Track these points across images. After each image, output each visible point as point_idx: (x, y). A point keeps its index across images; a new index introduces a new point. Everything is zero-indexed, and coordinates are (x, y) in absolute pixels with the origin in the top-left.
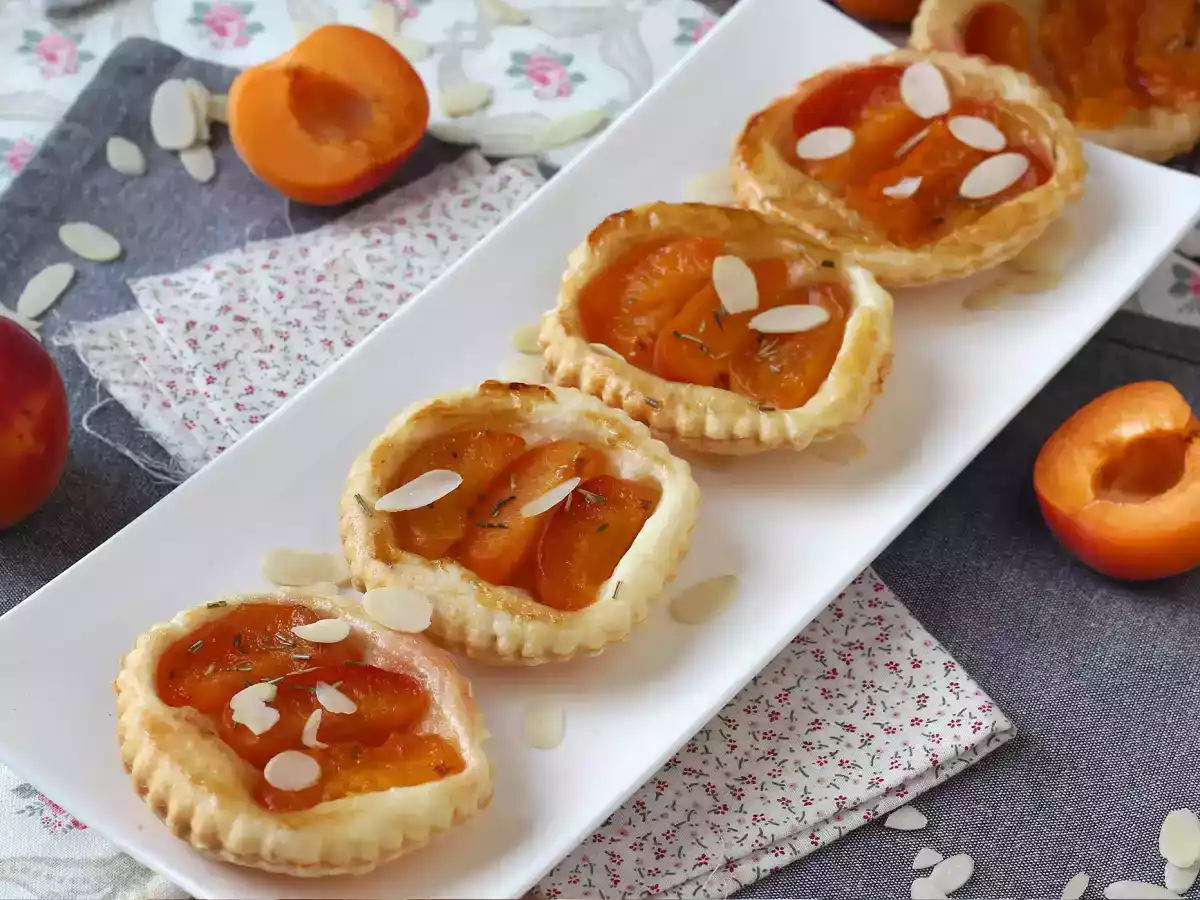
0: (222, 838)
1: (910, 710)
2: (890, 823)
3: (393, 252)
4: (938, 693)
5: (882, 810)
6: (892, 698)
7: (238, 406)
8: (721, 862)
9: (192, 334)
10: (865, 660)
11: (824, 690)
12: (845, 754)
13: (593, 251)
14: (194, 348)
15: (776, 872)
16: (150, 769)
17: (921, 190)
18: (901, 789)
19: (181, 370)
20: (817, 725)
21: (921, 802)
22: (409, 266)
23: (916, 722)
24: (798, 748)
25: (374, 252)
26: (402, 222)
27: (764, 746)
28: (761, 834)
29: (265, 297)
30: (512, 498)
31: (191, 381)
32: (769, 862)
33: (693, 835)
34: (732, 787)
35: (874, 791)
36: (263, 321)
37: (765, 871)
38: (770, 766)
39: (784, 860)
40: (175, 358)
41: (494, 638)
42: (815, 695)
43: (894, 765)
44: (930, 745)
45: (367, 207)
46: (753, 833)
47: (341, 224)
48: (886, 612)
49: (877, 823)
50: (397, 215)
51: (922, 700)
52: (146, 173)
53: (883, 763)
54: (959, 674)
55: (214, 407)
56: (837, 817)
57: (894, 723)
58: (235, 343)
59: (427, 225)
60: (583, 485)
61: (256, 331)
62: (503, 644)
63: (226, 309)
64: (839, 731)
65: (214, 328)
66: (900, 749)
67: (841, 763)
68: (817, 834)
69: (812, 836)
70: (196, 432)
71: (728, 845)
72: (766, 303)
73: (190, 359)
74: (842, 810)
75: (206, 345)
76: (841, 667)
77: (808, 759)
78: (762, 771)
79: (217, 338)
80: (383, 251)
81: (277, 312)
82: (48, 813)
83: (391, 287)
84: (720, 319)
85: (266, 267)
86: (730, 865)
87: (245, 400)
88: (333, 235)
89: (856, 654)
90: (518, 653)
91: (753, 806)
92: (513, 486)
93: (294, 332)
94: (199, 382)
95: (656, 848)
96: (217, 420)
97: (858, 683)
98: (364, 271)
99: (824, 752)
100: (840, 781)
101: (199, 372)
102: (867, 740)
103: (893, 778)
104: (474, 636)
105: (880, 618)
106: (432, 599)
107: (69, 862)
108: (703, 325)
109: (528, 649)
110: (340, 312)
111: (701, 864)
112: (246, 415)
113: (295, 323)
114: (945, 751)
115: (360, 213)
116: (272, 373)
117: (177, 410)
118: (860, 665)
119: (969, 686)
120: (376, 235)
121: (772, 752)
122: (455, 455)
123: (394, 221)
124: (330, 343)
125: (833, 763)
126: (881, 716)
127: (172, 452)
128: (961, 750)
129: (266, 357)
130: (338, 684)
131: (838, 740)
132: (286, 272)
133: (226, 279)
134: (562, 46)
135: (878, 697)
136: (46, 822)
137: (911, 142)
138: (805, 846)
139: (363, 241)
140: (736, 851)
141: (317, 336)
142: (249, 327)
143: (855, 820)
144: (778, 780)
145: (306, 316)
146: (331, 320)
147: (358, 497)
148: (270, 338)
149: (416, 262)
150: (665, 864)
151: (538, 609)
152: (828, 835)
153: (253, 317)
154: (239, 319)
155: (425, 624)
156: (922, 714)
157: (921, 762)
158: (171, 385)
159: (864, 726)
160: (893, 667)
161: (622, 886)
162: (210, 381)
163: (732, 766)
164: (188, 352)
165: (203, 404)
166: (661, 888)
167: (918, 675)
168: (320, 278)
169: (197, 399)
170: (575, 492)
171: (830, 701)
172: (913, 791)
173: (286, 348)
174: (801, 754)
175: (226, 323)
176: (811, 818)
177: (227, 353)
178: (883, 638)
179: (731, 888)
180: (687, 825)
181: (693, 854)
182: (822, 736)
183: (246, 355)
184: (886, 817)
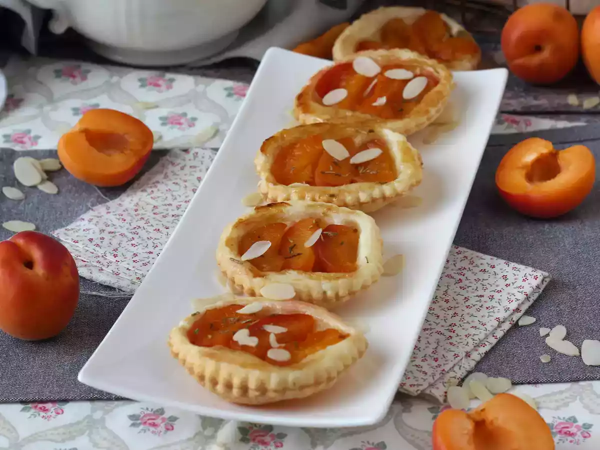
0: (267, 386)
1: (502, 283)
2: (520, 323)
3: (162, 193)
4: (510, 273)
5: (515, 319)
6: (491, 280)
7: (134, 261)
8: (464, 354)
9: (94, 243)
10: (470, 272)
11: (461, 287)
12: (486, 306)
13: (266, 155)
14: (99, 247)
15: (486, 353)
16: (217, 371)
17: (388, 101)
18: (517, 310)
19: (99, 257)
20: (467, 299)
21: (528, 313)
22: (172, 195)
23: (507, 285)
24: (465, 308)
25: (153, 195)
26: (158, 182)
27: (451, 312)
29: (117, 222)
30: (295, 245)
31: (106, 259)
32: (483, 350)
33: (445, 349)
34: (448, 330)
35: (509, 313)
36: (124, 231)
37: (482, 354)
38: (458, 318)
39: (487, 348)
40: (93, 253)
41: (325, 293)
42: (458, 290)
43: (510, 301)
44: (520, 290)
45: (137, 182)
46: (470, 341)
47: (129, 191)
48: (466, 254)
49: (516, 326)
50: (154, 180)
51: (505, 277)
52: (26, 198)
53: (504, 302)
54: (512, 264)
55: (123, 265)
56: (499, 326)
57: (499, 289)
58: (115, 241)
59: (170, 180)
60: (323, 231)
61: (122, 235)
62: (330, 293)
63: (102, 231)
64: (478, 299)
65: (103, 238)
66: (508, 296)
67: (487, 308)
68: (495, 335)
69: (494, 336)
70: (122, 275)
71: (463, 348)
72: (353, 153)
73: (100, 252)
74: (501, 323)
75: (104, 245)
76: (461, 277)
77: (472, 311)
78: (456, 320)
79: (106, 242)
80: (157, 194)
81: (127, 226)
82: (152, 429)
83: (170, 205)
84: (336, 163)
85: (108, 213)
86: (468, 355)
87: (136, 259)
88: (128, 196)
89: (465, 272)
90: (337, 296)
91: (462, 333)
92: (291, 241)
93: (139, 231)
94: (110, 258)
95: (433, 358)
96: (128, 269)
97: (473, 281)
98: (154, 203)
99: (477, 307)
100: (491, 314)
101: (108, 254)
102: (492, 298)
103: (514, 306)
104: (316, 295)
105: (466, 257)
107: (175, 444)
108: (331, 167)
109: (341, 293)
110: (154, 218)
111: (457, 357)
112: (140, 264)
113: (137, 227)
114: (528, 290)
115: (135, 185)
116: (140, 247)
117: (109, 270)
118: (468, 274)
119: (522, 267)
120: (149, 190)
121: (455, 313)
122: (259, 237)
123: (154, 183)
124: (159, 230)
125: (484, 309)
126: (491, 288)
128: (535, 287)
129: (133, 242)
130: (272, 323)
131: (480, 301)
132: (119, 212)
133: (94, 221)
135: (485, 282)
136: (153, 432)
137: (371, 87)
138: (493, 340)
139: (145, 194)
140: (468, 349)
142: (118, 234)
143: (507, 326)
144: (465, 321)
145: (142, 223)
146: (153, 222)
147: (231, 259)
148: (130, 236)
149: (175, 193)
150: (440, 362)
151: (339, 275)
152: (500, 334)
153: (116, 230)
154: (111, 233)
155: (294, 294)
156: (508, 282)
157: (522, 297)
158: (98, 262)
159: (487, 294)
160: (484, 271)
161: (429, 374)
162: (115, 256)
163: (443, 323)
164: (97, 249)
165: (118, 265)
166: (446, 370)
167: (496, 270)
168: (136, 210)
169: (114, 264)
170: (322, 233)
171: (466, 290)
172: (524, 308)
173: (140, 237)
174: (468, 310)
175: (106, 235)
176: (490, 328)
177: (115, 245)
178: (472, 263)
179: (473, 364)
180: (439, 347)
181: (450, 356)
182: (472, 301)
183: (124, 244)
184: (518, 321)
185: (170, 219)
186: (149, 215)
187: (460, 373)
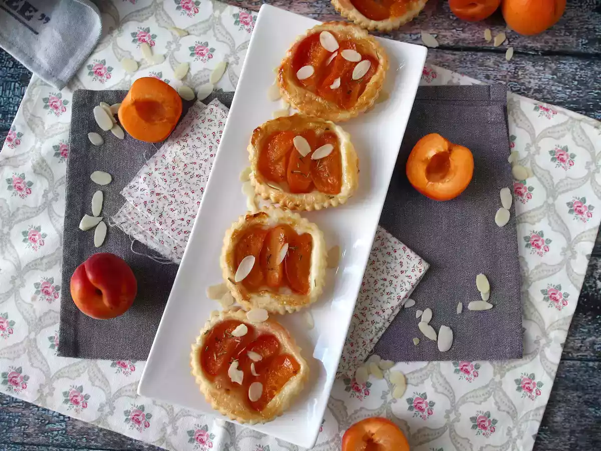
1: (399, 268)
2: (406, 306)
3: (190, 149)
4: (405, 260)
5: (402, 304)
6: (393, 265)
7: (172, 230)
8: (369, 341)
9: (147, 208)
10: (380, 253)
11: (373, 268)
12: (387, 291)
13: (254, 146)
14: (150, 213)
15: (383, 335)
17: (341, 81)
18: (406, 296)
19: (151, 222)
20: (376, 282)
21: (411, 297)
22: (197, 153)
23: (402, 272)
24: (374, 292)
25: (184, 151)
26: (187, 135)
28: (376, 329)
29: (162, 183)
30: (271, 255)
31: (155, 225)
32: (380, 334)
33: (358, 334)
34: (362, 313)
35: (400, 301)
36: (165, 193)
37: (380, 337)
38: (369, 301)
39: (383, 331)
40: (147, 218)
41: (287, 311)
43: (402, 289)
44: (410, 280)
46: (373, 328)
49: (403, 308)
51: (401, 264)
53: (398, 289)
54: (409, 251)
55: (166, 232)
56: (393, 312)
57: (396, 274)
58: (161, 205)
59: (195, 134)
60: (290, 245)
61: (165, 197)
63: (153, 192)
64: (382, 282)
65: (152, 201)
66: (401, 283)
67: (387, 294)
68: (389, 320)
70: (165, 245)
71: (369, 335)
72: (313, 150)
73: (151, 217)
74: (393, 310)
75: (153, 209)
76: (374, 258)
77: (378, 295)
79: (155, 205)
80: (186, 150)
81: (168, 188)
83: (195, 163)
84: (301, 159)
85: (156, 169)
86: (371, 340)
87: (174, 227)
88: (169, 146)
91: (370, 319)
92: (269, 250)
93: (175, 193)
94: (157, 225)
95: (350, 342)
96: (169, 237)
97: (381, 263)
98: (185, 160)
99: (381, 291)
100: (389, 300)
101: (156, 222)
102: (391, 283)
103: (403, 294)
104: (281, 312)
105: (379, 237)
106: (265, 308)
108: (298, 164)
110: (185, 180)
111: (364, 345)
112: (176, 232)
113: (174, 190)
114: (414, 281)
116: (176, 212)
117: (156, 238)
118: (379, 255)
119: (413, 255)
120: (182, 143)
121: (368, 296)
122: (248, 246)
123: (185, 136)
124: (188, 194)
125: (385, 294)
126: (392, 273)
127: (162, 253)
128: (418, 279)
129: (172, 206)
130: (252, 350)
131: (383, 285)
132: (163, 170)
133: (147, 180)
134: (202, 39)
135: (388, 265)
137: (332, 58)
138: (387, 325)
139: (179, 147)
140: (371, 337)
141: (183, 192)
142: (162, 196)
143: (397, 311)
144: (373, 306)
145: (176, 186)
146: (184, 185)
147: (229, 279)
148: (170, 198)
149: (199, 150)
150: (355, 348)
152: (392, 319)
153: (161, 192)
154: (158, 194)
155: (267, 316)
156: (403, 269)
157: (409, 287)
158: (150, 229)
159: (389, 278)
160: (389, 254)
161: (347, 361)
162: (161, 223)
164: (150, 215)
165: (162, 232)
167: (397, 254)
168: (174, 169)
169: (160, 232)
170: (289, 249)
171: (376, 272)
172: (409, 295)
173: (176, 200)
174: (376, 294)
175: (155, 198)
176: (387, 317)
177: (160, 210)
178: (383, 244)
179: (373, 346)
180: (355, 331)
181: (360, 341)
182: (378, 285)
183: (166, 208)
184: (404, 305)
185: (195, 179)
186: (181, 176)
187: (365, 356)
